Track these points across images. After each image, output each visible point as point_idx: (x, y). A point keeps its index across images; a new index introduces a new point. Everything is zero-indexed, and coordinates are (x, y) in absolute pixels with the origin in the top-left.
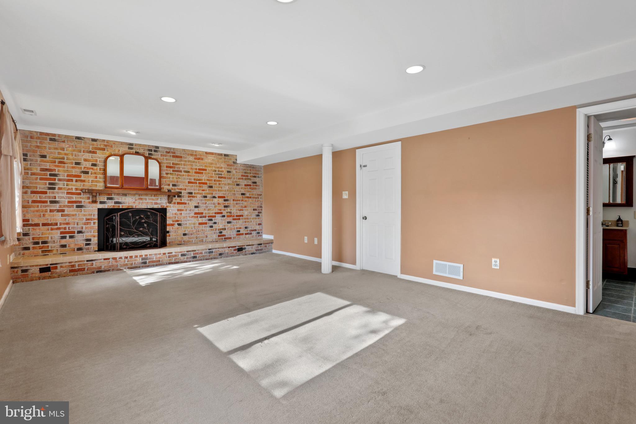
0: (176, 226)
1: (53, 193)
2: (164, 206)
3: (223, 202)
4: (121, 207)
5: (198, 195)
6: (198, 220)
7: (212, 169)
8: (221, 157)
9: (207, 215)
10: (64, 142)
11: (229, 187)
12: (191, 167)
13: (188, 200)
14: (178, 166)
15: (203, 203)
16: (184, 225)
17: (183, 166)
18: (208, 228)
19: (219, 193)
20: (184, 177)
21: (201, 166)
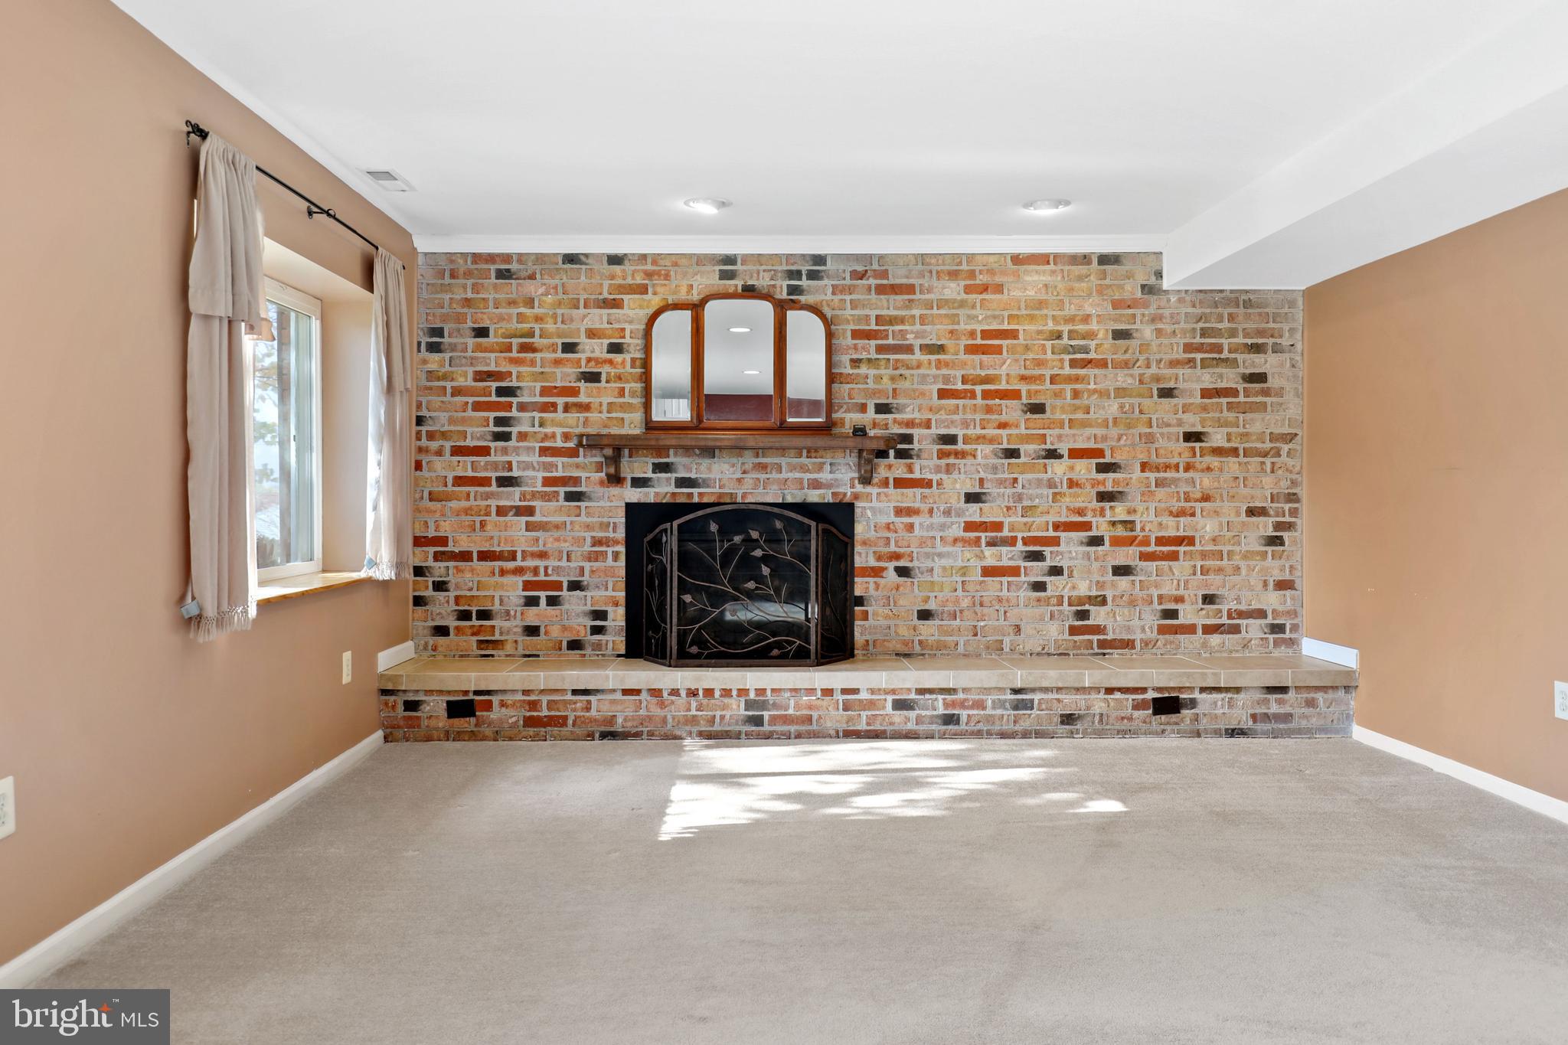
0: (891, 575)
1: (505, 451)
2: (845, 494)
3: (1094, 475)
4: (696, 500)
5: (979, 447)
6: (981, 557)
7: (1041, 328)
8: (1082, 269)
9: (1020, 535)
10: (532, 277)
11: (1122, 407)
12: (950, 327)
13: (938, 470)
14: (897, 328)
15: (1001, 483)
16: (922, 573)
17: (918, 327)
18: (1025, 594)
19: (1074, 435)
20: (921, 371)
21: (995, 317)
